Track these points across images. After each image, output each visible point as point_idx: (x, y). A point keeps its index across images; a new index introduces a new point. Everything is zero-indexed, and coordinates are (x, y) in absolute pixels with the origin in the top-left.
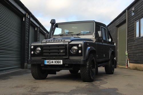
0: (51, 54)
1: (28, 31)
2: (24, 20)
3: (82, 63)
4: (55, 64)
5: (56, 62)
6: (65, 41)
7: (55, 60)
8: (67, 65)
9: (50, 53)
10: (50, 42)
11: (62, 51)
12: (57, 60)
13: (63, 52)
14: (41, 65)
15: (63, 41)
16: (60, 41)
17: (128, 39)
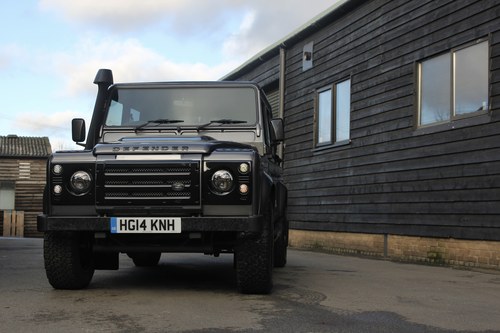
0: (138, 196)
4: (154, 231)
5: (158, 224)
6: (190, 151)
7: (154, 219)
8: (198, 236)
9: (130, 191)
10: (131, 151)
11: (178, 186)
14: (97, 236)
15: (180, 150)
16: (170, 150)
17: (283, 149)
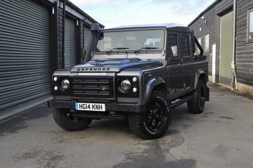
0: (87, 93)
2: (53, 13)
3: (138, 111)
9: (84, 90)
10: (85, 71)
11: (104, 88)
12: (97, 104)
13: (107, 90)
14: (71, 111)
15: (106, 70)
16: (101, 70)
17: (235, 41)
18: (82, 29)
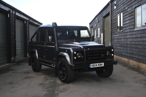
1: (14, 26)
2: (9, 17)
17: (111, 31)
18: (27, 25)
